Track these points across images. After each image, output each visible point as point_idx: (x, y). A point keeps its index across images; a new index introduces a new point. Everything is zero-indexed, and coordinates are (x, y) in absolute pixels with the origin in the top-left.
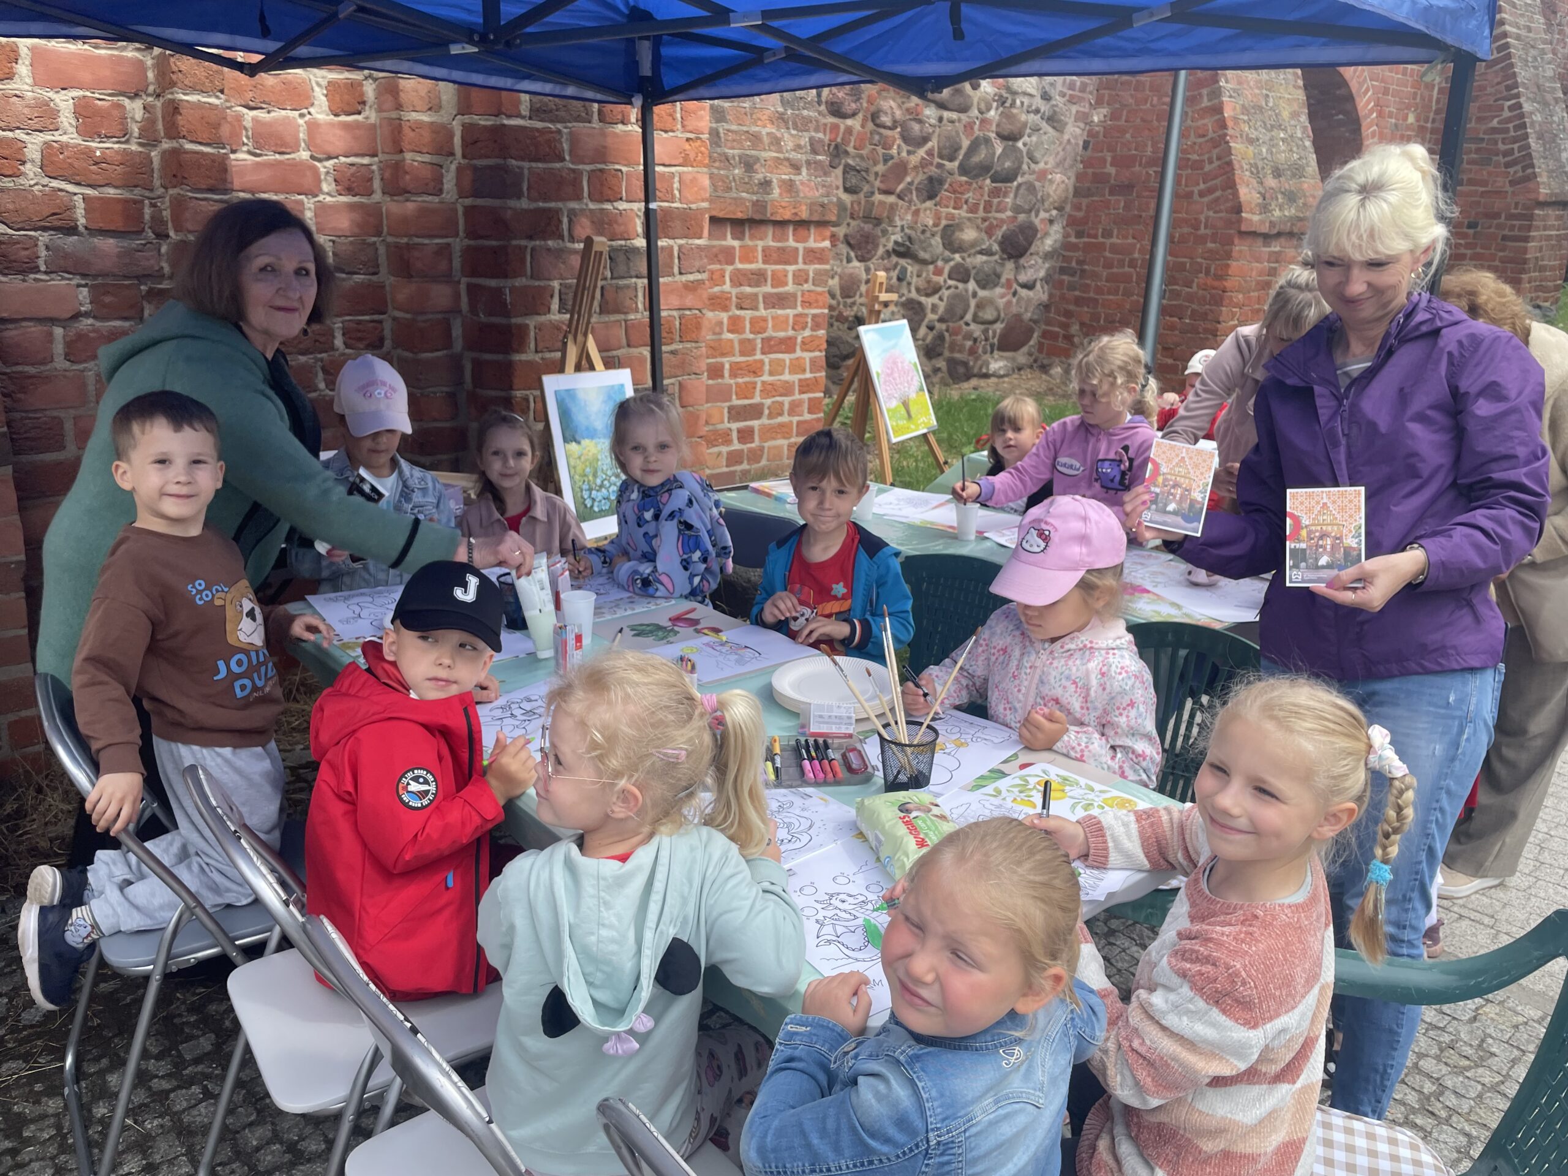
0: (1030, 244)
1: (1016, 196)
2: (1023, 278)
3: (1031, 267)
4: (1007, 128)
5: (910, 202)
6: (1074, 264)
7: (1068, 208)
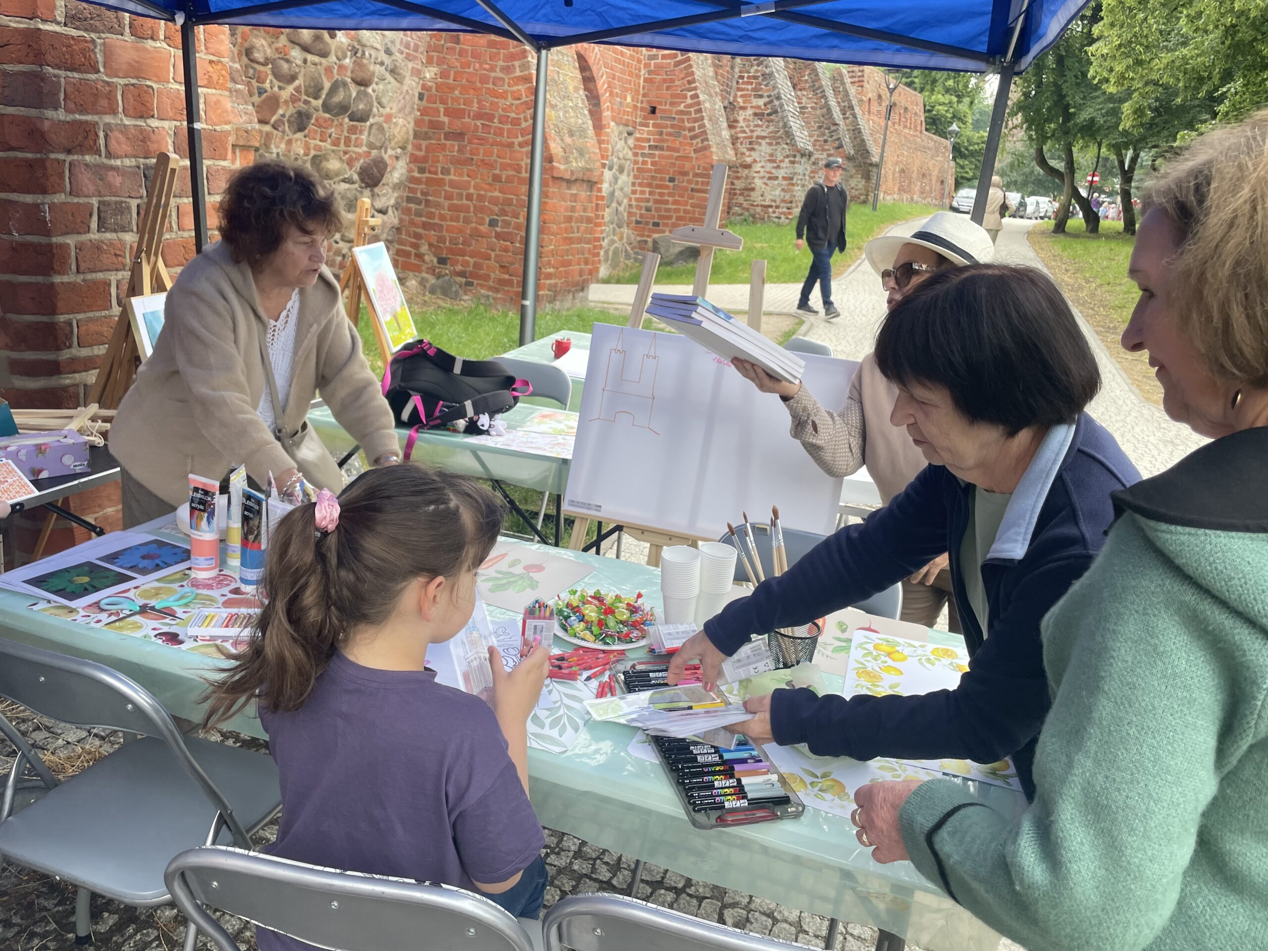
0: (382, 176)
1: (369, 134)
2: (379, 204)
3: (384, 195)
4: (360, 75)
5: (284, 132)
6: (419, 195)
7: (410, 147)
